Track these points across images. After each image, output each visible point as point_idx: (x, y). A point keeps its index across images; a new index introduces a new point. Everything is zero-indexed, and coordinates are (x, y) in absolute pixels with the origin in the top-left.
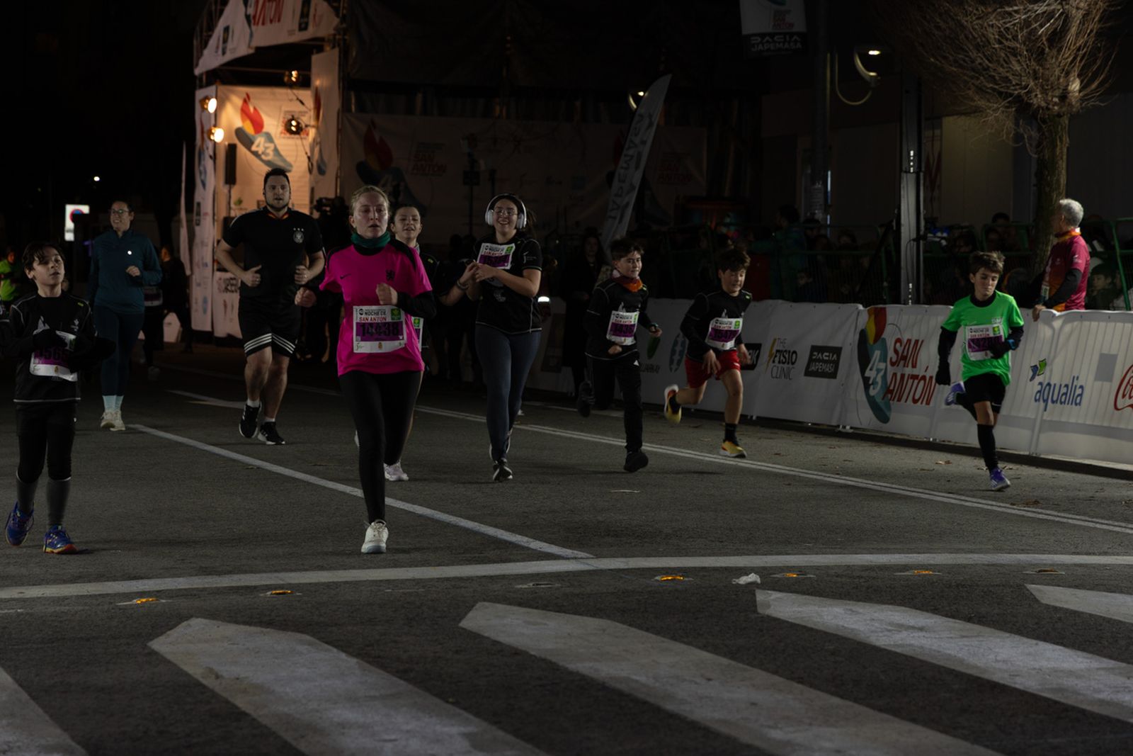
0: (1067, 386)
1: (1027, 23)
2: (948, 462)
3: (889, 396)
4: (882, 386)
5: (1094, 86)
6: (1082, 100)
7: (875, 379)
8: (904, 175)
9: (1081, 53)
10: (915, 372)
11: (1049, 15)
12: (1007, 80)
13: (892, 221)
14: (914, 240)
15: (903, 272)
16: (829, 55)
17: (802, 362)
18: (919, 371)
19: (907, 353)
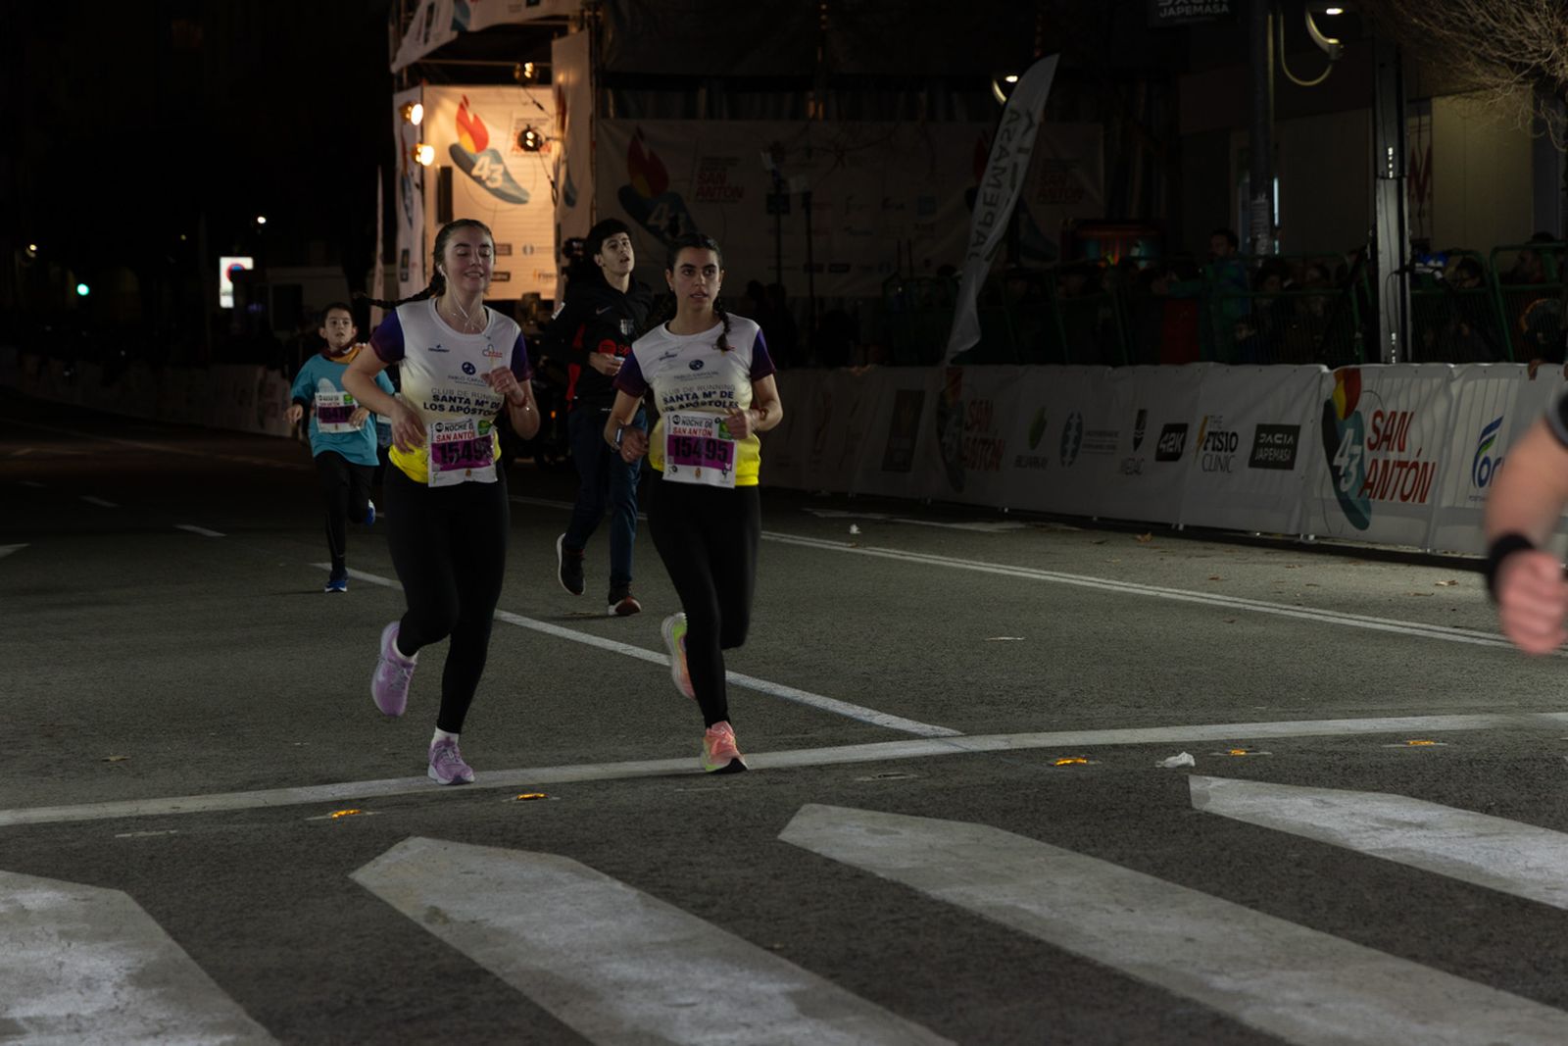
2: (1452, 583)
3: (1368, 491)
4: (1357, 479)
7: (1347, 468)
8: (1381, 183)
10: (1404, 457)
12: (1521, 45)
13: (1366, 247)
14: (1396, 272)
15: (1383, 318)
16: (1270, 17)
17: (1245, 448)
18: (1408, 456)
19: (1391, 431)
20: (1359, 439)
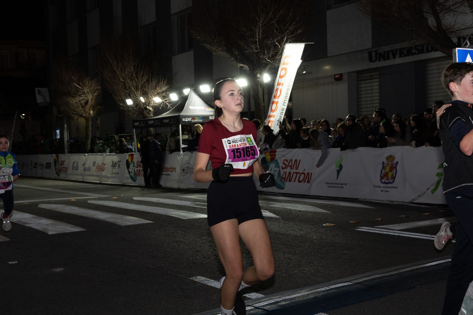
0: (88, 168)
1: (79, 101)
4: (58, 170)
5: (95, 112)
6: (93, 114)
7: (57, 168)
8: (65, 130)
9: (92, 106)
11: (84, 99)
14: (67, 142)
15: (65, 148)
17: (45, 166)
18: (64, 166)
19: (62, 163)
20: (58, 164)
